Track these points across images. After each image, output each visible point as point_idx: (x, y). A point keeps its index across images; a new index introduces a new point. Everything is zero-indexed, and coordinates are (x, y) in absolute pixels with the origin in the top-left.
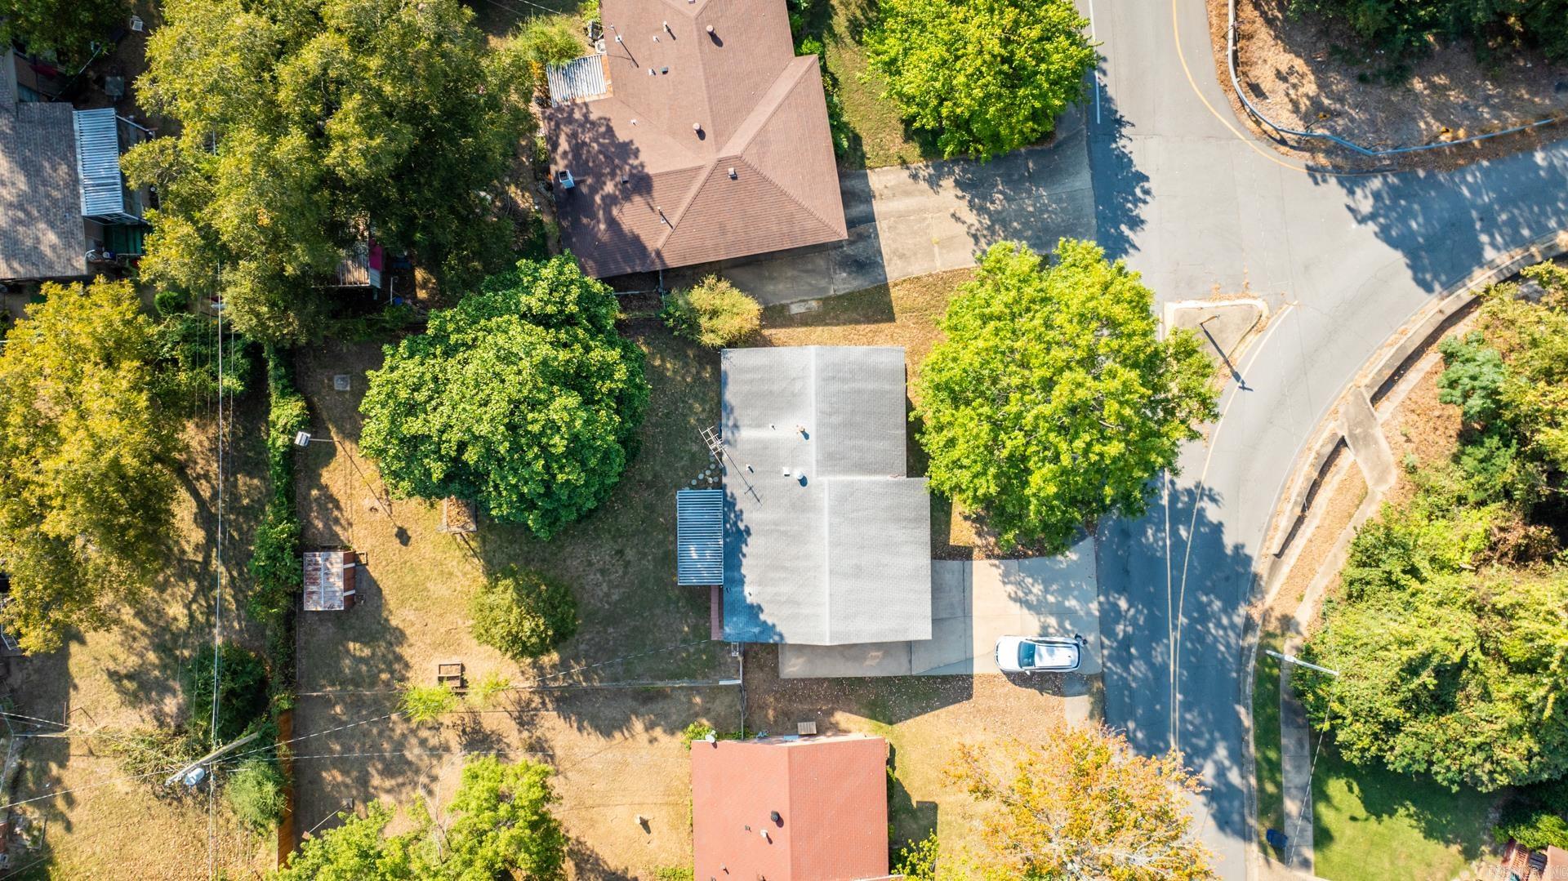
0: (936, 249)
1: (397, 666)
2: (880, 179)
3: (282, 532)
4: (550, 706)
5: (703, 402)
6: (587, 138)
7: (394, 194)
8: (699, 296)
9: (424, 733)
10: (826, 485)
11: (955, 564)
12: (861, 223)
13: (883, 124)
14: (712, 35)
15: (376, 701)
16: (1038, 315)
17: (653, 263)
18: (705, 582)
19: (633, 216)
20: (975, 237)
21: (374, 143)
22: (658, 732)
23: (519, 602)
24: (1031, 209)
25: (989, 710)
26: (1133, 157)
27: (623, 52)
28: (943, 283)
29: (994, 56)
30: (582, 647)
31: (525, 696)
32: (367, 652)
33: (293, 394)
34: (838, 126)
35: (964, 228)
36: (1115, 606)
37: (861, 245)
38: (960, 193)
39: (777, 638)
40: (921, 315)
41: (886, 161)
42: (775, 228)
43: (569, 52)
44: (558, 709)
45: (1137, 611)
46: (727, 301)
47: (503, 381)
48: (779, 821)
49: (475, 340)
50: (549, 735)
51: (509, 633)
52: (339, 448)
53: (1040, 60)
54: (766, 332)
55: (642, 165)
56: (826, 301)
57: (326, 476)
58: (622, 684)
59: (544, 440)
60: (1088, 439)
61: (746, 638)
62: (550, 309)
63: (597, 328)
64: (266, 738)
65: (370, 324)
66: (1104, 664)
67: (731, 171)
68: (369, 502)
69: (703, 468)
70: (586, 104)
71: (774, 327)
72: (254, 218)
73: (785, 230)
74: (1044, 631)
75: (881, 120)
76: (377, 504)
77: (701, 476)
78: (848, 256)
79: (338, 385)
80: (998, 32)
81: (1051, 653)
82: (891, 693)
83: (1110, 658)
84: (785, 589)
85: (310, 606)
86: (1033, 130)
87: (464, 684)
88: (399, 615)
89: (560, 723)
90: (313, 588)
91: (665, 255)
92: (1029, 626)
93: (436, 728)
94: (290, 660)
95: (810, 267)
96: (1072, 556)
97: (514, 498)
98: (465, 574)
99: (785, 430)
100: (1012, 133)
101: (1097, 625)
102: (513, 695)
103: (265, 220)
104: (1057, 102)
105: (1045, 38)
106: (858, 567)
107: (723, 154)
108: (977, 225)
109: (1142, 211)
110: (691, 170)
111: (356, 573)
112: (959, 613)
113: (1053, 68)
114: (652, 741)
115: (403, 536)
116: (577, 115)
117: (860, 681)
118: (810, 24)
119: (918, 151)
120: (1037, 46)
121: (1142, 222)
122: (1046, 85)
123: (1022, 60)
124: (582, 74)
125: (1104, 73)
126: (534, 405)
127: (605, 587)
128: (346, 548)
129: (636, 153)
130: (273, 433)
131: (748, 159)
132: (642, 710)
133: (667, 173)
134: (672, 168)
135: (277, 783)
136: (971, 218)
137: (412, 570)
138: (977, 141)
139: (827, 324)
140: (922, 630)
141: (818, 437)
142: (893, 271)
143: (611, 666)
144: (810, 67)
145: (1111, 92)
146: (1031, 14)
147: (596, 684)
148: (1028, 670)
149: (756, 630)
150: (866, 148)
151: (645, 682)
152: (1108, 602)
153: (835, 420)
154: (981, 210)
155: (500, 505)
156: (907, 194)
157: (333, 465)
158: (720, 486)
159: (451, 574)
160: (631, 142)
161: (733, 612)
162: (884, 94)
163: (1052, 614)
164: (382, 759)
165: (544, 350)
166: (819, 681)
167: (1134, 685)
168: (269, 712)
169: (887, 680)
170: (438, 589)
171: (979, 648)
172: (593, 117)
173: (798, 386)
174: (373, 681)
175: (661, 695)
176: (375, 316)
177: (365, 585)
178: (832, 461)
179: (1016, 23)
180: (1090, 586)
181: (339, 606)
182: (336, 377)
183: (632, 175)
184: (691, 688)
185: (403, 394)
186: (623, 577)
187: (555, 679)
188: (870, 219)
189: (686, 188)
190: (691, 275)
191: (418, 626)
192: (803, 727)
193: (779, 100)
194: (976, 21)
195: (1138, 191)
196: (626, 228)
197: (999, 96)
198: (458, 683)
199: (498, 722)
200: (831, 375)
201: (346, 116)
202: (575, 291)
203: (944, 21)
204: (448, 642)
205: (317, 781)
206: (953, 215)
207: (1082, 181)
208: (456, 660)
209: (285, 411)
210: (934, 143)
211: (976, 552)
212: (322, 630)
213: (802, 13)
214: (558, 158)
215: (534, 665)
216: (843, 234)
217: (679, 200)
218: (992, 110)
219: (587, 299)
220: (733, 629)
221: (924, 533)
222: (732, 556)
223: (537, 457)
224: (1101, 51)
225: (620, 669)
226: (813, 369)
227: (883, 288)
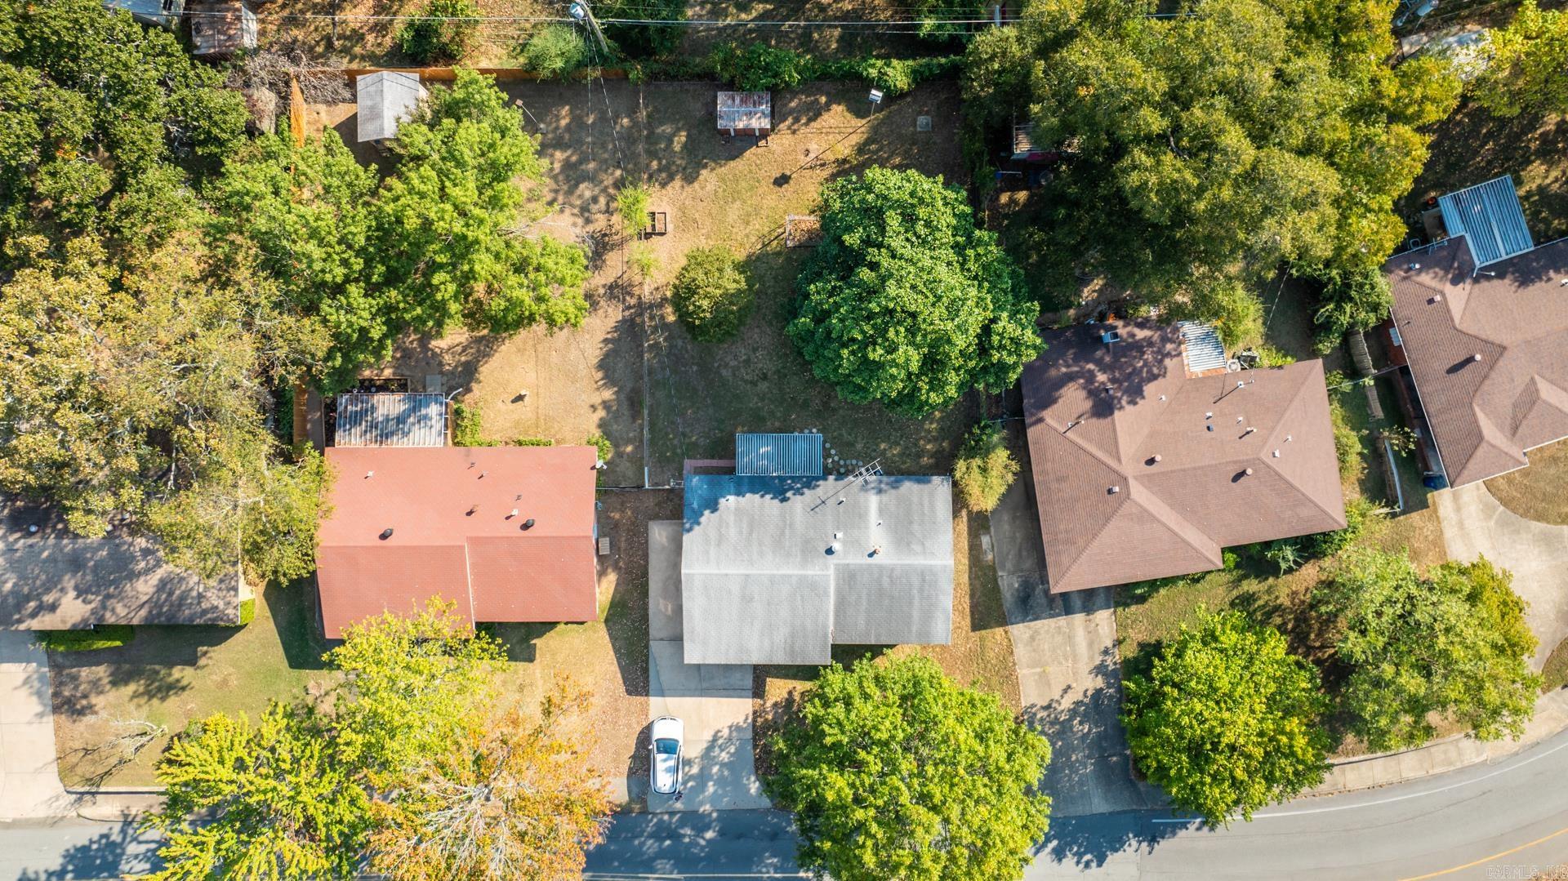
0: (1038, 670)
1: (664, 175)
2: (1104, 619)
3: (790, 76)
4: (627, 313)
5: (902, 454)
6: (1148, 356)
7: (1102, 192)
8: (1000, 457)
9: (602, 200)
10: (826, 572)
11: (749, 682)
12: (1065, 604)
13: (1156, 624)
14: (1243, 473)
15: (634, 157)
16: (988, 791)
17: (1032, 415)
18: (739, 459)
19: (1074, 398)
20: (1049, 707)
21: (1152, 195)
22: (601, 413)
23: (725, 295)
24: (1074, 758)
25: (617, 710)
26: (1121, 853)
27: (1228, 389)
28: (1006, 675)
29: (1219, 735)
30: (680, 343)
31: (636, 290)
32: (677, 147)
33: (915, 80)
34: (1154, 585)
35: (1057, 697)
36: (707, 827)
37: (1043, 601)
38: (1089, 693)
39: (687, 526)
40: (977, 656)
41: (1122, 626)
42: (1062, 527)
43: (1229, 335)
44: (624, 321)
45: (703, 847)
46: (995, 481)
47: (933, 305)
48: (526, 526)
49: (969, 270)
50: (600, 312)
51: (698, 287)
52: (864, 121)
53: (1214, 777)
54: (964, 513)
55: (1121, 408)
56: (993, 568)
57: (838, 109)
58: (646, 379)
59: (880, 341)
60: (879, 836)
61: (687, 496)
62: (995, 339)
63: (973, 375)
64: (604, 59)
65: (979, 154)
66: (655, 814)
67: (1116, 489)
68: (813, 147)
69: (840, 454)
70: (1180, 354)
71: (969, 520)
72: (1084, 82)
73: (1060, 536)
74: (688, 762)
75: (1160, 621)
76: (812, 155)
77: (833, 452)
78: (1034, 590)
79: (922, 120)
80: (1242, 741)
81: (668, 770)
82: (633, 622)
83: (661, 821)
84: (732, 532)
85: (721, 97)
86: (1148, 767)
87: (648, 236)
88: (710, 178)
89: (611, 323)
90: (737, 101)
91: (1039, 427)
92: (691, 750)
93: (608, 211)
94: (671, 77)
95: (1024, 553)
96: (754, 787)
97: (826, 307)
98: (747, 236)
99: (876, 535)
100: (1146, 748)
101: (690, 808)
102: (637, 279)
103: (1082, 92)
104: (1174, 790)
105: (1235, 783)
106: (751, 599)
107: (1131, 482)
108: (1060, 709)
109: (1069, 861)
110: (1118, 452)
111: (750, 138)
112: (705, 685)
113: (1206, 789)
114: (594, 408)
115: (782, 180)
116: (1169, 347)
117: (645, 594)
118: (1250, 557)
119: (1130, 655)
120: (1227, 774)
121: (1060, 860)
122: (1190, 781)
123: (1215, 761)
124: (1208, 350)
125: (1198, 829)
126: (912, 332)
127: (733, 363)
128: (773, 129)
129: (1133, 402)
130: (879, 63)
131: (1126, 505)
132: (622, 396)
133: (1114, 430)
134: (1119, 434)
135: (562, 70)
136: (1067, 703)
137: (752, 188)
138: (1140, 714)
139: (970, 568)
140: (693, 654)
141: (870, 565)
142: (1020, 631)
143: (663, 369)
144: (1211, 562)
145: (1182, 833)
146: (1257, 770)
147: (646, 356)
148: (653, 747)
149: (695, 505)
150: (1133, 608)
151: (647, 401)
152: (711, 822)
153: (886, 581)
154: (1073, 712)
155: (818, 293)
156: (1090, 645)
157: (848, 115)
158: (827, 472)
159: (748, 223)
160: (1143, 398)
161: (711, 484)
162: (1184, 626)
163: (702, 769)
164: (580, 162)
165: (960, 341)
166: (646, 556)
167: (636, 842)
168: (625, 60)
169: (645, 618)
170: (734, 212)
171: (672, 703)
172: (1167, 362)
173: (917, 548)
174: (652, 154)
175: (635, 412)
176: (986, 158)
177: (739, 144)
178: (848, 577)
179: (1249, 757)
180: (725, 803)
181: (721, 124)
182: (929, 118)
183: (1113, 398)
184: (641, 441)
185: (922, 212)
186: (742, 379)
187: (652, 318)
188: (1068, 611)
189: (1101, 447)
190: (1020, 449)
191: (701, 193)
192: (605, 543)
193: (1181, 534)
194: (1252, 722)
195: (1088, 857)
196: (1063, 391)
197: (1181, 737)
198: (649, 230)
199: (614, 264)
200: (926, 578)
201: (1179, 171)
202: (1011, 360)
203: (1252, 691)
204: (687, 222)
205: (563, 101)
206: (1069, 687)
207: (1099, 804)
208: (670, 227)
209: (898, 74)
210: (1137, 671)
211: (760, 701)
212: (699, 105)
213: (1262, 552)
214: (1129, 329)
215: (664, 299)
216: (1055, 590)
217: (1090, 441)
218: (1169, 731)
219: (1002, 368)
220: (696, 484)
221: (780, 659)
222: (762, 484)
223: (863, 332)
224: (1220, 828)
225: (660, 377)
226: (932, 562)
227: (1003, 621)
